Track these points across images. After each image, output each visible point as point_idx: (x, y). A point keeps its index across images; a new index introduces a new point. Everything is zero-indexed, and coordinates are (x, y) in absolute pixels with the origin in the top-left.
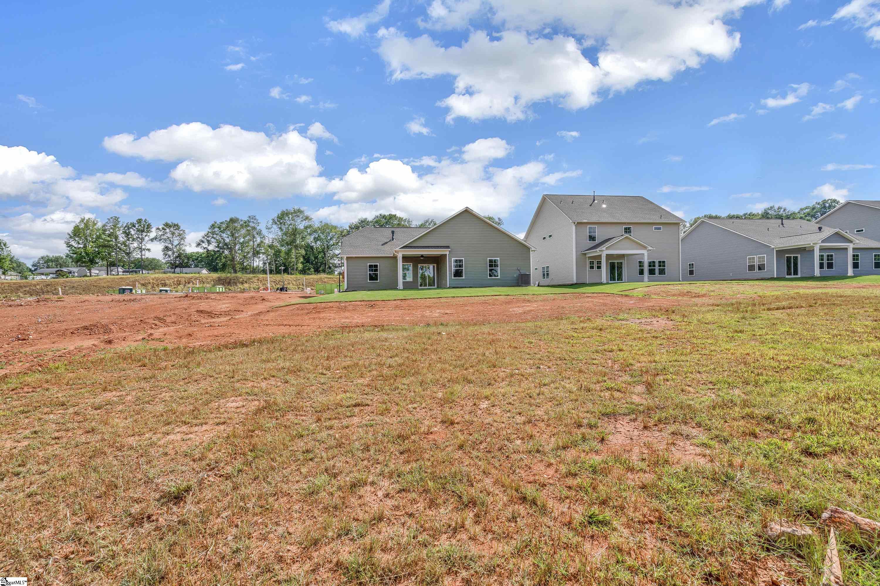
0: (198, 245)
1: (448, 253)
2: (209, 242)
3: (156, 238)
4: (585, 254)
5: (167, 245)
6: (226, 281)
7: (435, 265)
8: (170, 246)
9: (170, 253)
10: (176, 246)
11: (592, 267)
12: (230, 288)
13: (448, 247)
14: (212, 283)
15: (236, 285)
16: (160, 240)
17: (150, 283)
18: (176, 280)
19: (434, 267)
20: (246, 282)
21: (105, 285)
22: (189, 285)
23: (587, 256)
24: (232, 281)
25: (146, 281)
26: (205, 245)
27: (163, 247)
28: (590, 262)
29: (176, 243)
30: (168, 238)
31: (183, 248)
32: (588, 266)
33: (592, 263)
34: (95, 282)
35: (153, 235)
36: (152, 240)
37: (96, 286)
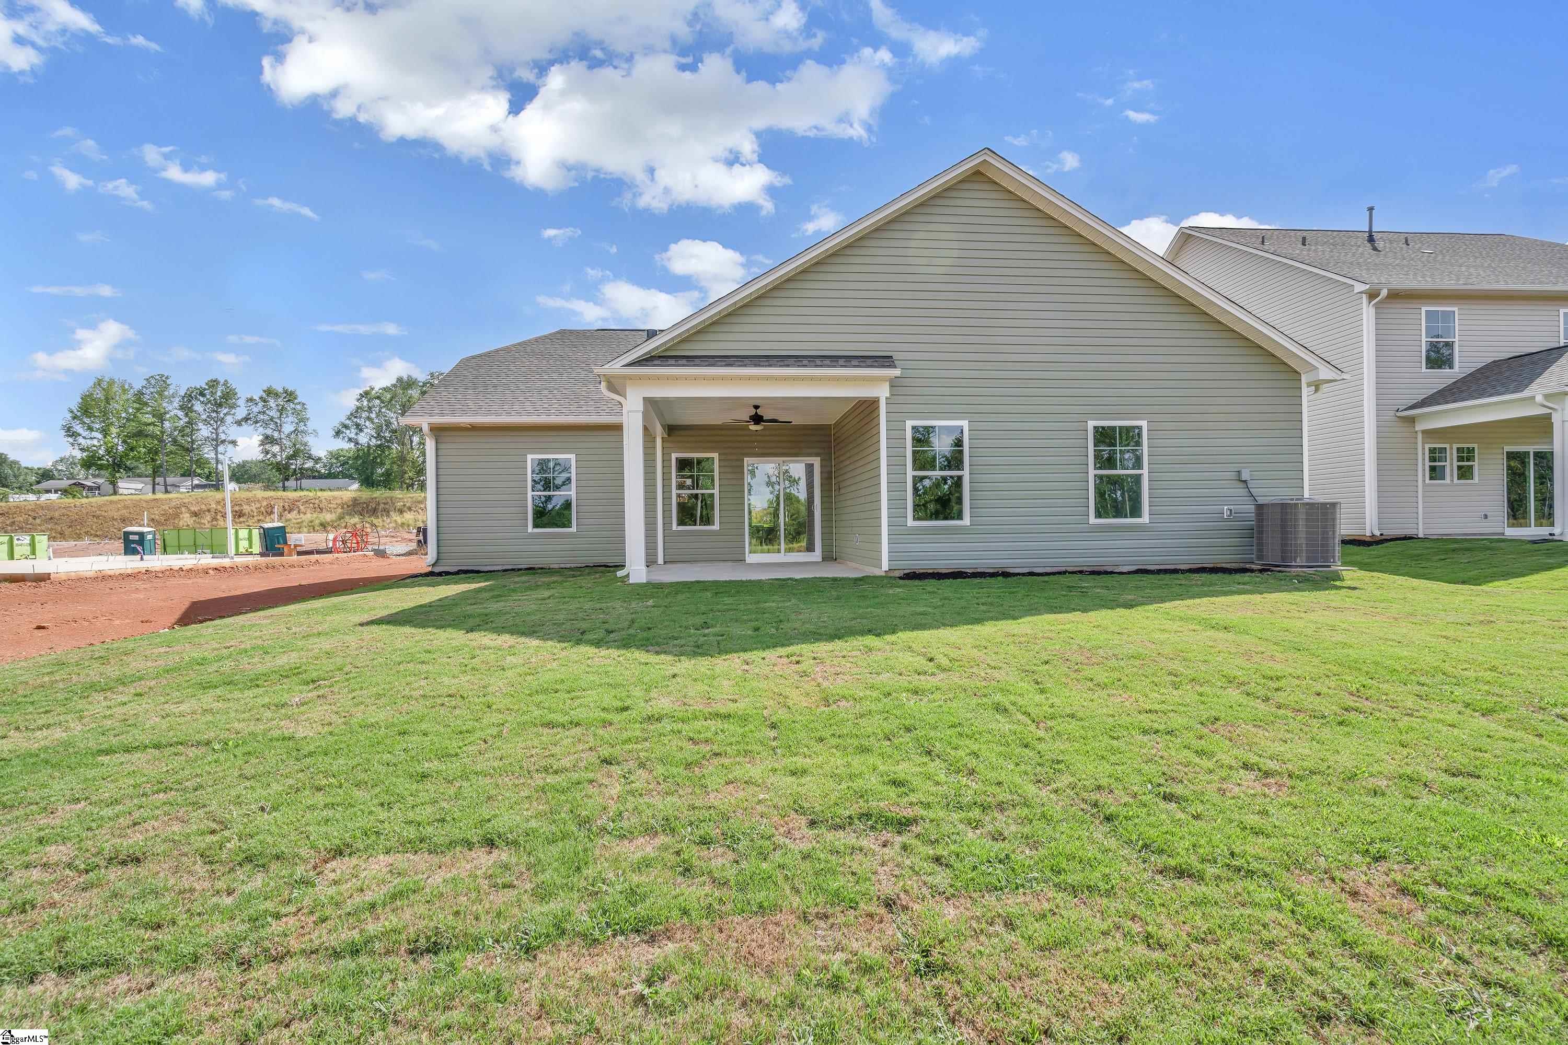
0: (338, 433)
1: (882, 392)
2: (359, 428)
3: (246, 419)
4: (1412, 420)
5: (269, 432)
6: (367, 506)
7: (816, 462)
8: (276, 435)
9: (276, 449)
10: (288, 436)
11: (1436, 473)
12: (375, 521)
13: (886, 361)
14: (339, 510)
15: (388, 516)
16: (256, 422)
17: (209, 511)
18: (265, 503)
19: (810, 468)
20: (410, 509)
21: (116, 515)
22: (289, 516)
23: (1420, 427)
24: (382, 505)
25: (203, 507)
26: (351, 433)
27: (261, 437)
28: (1432, 451)
29: (288, 428)
30: (272, 419)
31: (305, 440)
32: (1423, 464)
33: (1436, 455)
34: (100, 507)
35: (241, 413)
36: (239, 423)
37: (98, 517)
